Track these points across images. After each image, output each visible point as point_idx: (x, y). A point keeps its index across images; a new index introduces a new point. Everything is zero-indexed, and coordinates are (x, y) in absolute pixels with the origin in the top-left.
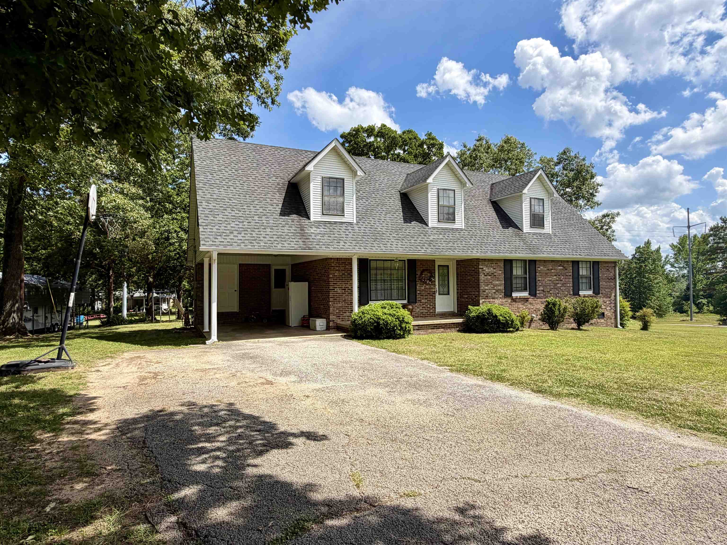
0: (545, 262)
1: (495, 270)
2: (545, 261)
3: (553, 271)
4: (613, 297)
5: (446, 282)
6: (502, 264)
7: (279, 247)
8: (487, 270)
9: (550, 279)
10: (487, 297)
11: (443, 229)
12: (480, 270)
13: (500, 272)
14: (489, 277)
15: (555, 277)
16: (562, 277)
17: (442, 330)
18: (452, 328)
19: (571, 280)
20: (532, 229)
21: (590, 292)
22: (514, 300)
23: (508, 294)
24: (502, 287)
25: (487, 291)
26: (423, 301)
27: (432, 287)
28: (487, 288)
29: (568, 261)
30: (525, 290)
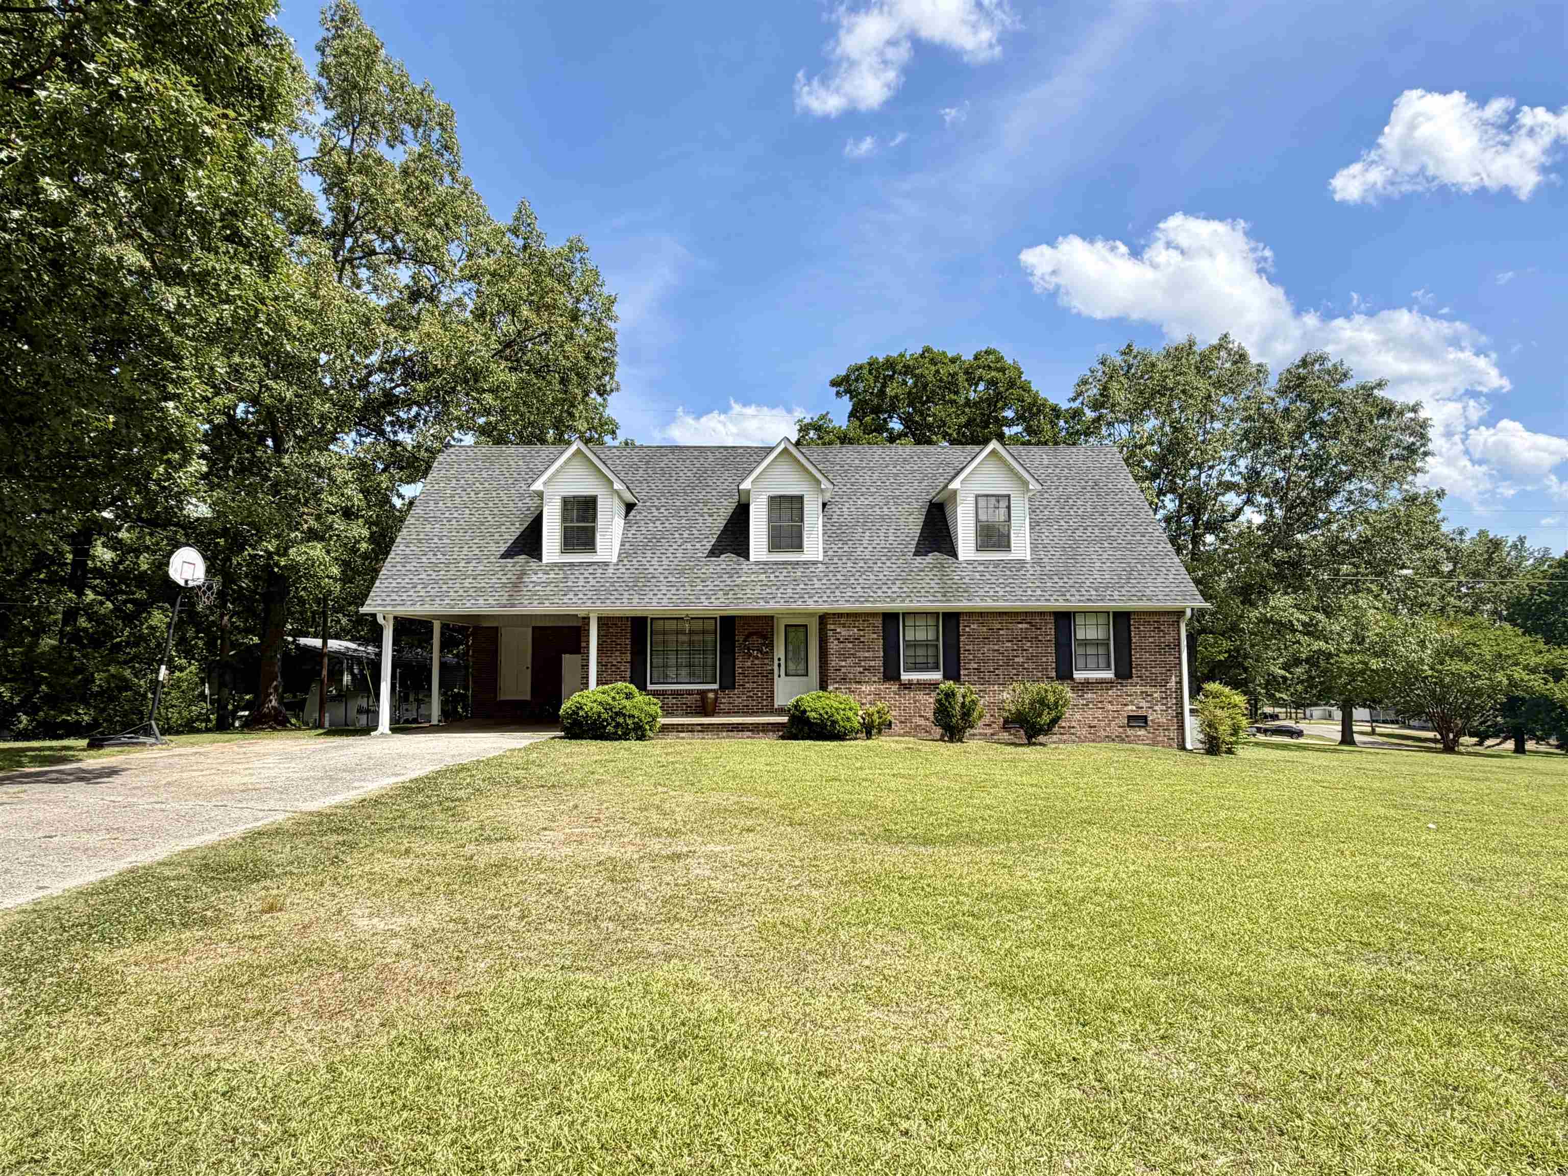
0: (983, 616)
1: (862, 633)
2: (981, 614)
3: (1001, 632)
4: (1172, 684)
5: (803, 654)
6: (879, 622)
7: (468, 605)
8: (844, 632)
9: (996, 647)
10: (844, 680)
11: (776, 563)
12: (830, 633)
13: (875, 636)
14: (850, 645)
15: (1009, 644)
16: (1029, 644)
17: (750, 734)
18: (768, 731)
19: (1052, 649)
20: (980, 554)
21: (1109, 675)
22: (908, 686)
23: (891, 674)
24: (879, 663)
25: (843, 670)
26: (747, 685)
27: (766, 661)
28: (843, 664)
29: (1042, 614)
30: (936, 668)
